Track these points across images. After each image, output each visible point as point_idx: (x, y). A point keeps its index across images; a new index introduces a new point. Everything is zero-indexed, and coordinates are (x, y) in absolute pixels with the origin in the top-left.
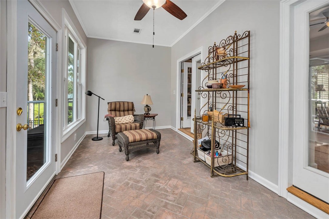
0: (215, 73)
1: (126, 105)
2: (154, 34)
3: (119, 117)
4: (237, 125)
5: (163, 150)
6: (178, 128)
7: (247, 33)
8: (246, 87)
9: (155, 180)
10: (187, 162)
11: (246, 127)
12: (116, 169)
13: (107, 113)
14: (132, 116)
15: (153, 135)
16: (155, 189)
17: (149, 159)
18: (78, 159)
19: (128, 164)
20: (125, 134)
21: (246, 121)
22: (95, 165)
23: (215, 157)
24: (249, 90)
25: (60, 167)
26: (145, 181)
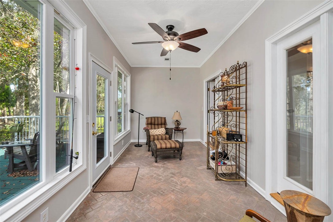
0: (224, 95)
1: (160, 120)
2: (170, 70)
3: (154, 130)
4: (235, 140)
5: (186, 158)
6: (205, 142)
7: (245, 63)
8: (244, 109)
9: (172, 176)
10: (202, 168)
11: (244, 142)
12: (147, 167)
13: (145, 126)
14: (164, 129)
15: (171, 145)
16: (169, 181)
17: (172, 163)
18: (124, 158)
19: (156, 164)
20: (155, 143)
21: (244, 137)
22: (134, 163)
23: (219, 165)
24: (246, 111)
25: (113, 161)
26: (165, 176)
